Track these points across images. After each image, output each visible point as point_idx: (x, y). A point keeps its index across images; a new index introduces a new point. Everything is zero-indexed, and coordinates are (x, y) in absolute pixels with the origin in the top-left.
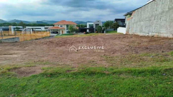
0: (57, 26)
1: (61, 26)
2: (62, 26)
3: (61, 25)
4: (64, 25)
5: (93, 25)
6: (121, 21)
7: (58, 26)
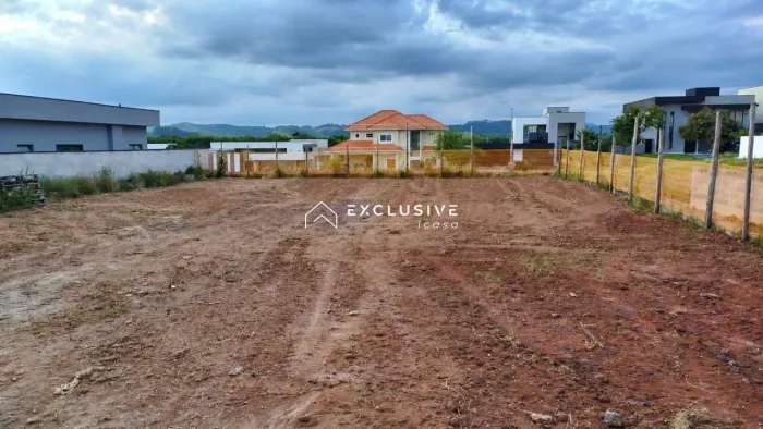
0: (363, 137)
1: (383, 138)
2: (389, 138)
3: (386, 134)
4: (397, 133)
5: (544, 126)
6: (683, 108)
7: (370, 139)
